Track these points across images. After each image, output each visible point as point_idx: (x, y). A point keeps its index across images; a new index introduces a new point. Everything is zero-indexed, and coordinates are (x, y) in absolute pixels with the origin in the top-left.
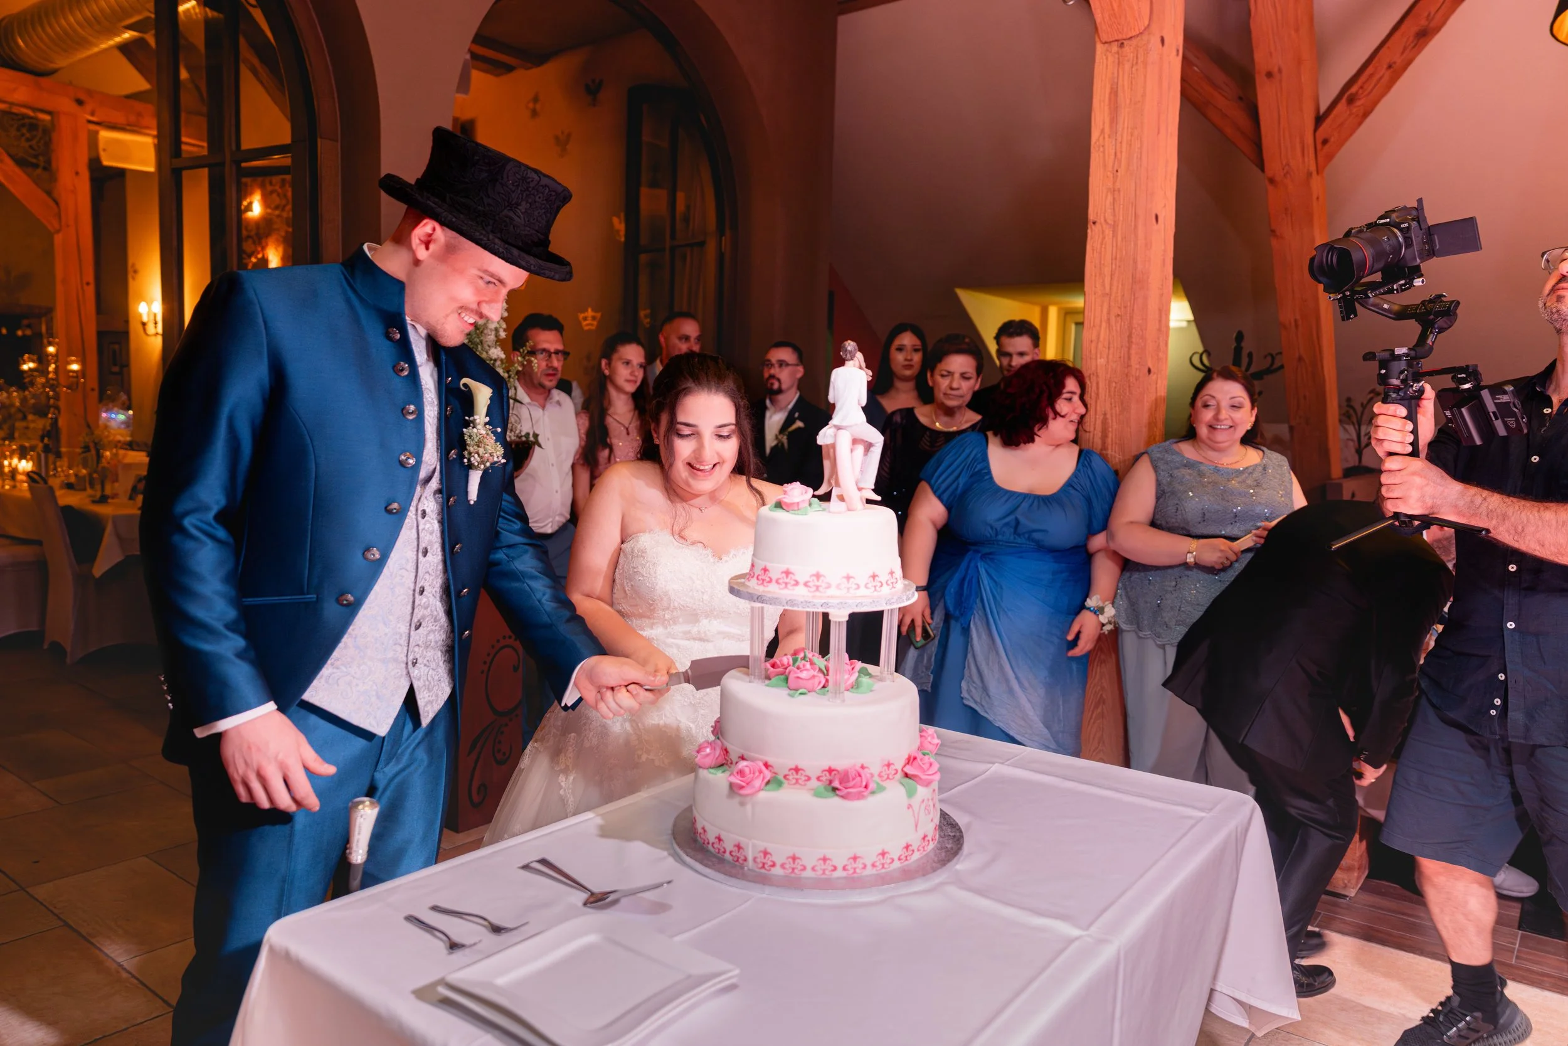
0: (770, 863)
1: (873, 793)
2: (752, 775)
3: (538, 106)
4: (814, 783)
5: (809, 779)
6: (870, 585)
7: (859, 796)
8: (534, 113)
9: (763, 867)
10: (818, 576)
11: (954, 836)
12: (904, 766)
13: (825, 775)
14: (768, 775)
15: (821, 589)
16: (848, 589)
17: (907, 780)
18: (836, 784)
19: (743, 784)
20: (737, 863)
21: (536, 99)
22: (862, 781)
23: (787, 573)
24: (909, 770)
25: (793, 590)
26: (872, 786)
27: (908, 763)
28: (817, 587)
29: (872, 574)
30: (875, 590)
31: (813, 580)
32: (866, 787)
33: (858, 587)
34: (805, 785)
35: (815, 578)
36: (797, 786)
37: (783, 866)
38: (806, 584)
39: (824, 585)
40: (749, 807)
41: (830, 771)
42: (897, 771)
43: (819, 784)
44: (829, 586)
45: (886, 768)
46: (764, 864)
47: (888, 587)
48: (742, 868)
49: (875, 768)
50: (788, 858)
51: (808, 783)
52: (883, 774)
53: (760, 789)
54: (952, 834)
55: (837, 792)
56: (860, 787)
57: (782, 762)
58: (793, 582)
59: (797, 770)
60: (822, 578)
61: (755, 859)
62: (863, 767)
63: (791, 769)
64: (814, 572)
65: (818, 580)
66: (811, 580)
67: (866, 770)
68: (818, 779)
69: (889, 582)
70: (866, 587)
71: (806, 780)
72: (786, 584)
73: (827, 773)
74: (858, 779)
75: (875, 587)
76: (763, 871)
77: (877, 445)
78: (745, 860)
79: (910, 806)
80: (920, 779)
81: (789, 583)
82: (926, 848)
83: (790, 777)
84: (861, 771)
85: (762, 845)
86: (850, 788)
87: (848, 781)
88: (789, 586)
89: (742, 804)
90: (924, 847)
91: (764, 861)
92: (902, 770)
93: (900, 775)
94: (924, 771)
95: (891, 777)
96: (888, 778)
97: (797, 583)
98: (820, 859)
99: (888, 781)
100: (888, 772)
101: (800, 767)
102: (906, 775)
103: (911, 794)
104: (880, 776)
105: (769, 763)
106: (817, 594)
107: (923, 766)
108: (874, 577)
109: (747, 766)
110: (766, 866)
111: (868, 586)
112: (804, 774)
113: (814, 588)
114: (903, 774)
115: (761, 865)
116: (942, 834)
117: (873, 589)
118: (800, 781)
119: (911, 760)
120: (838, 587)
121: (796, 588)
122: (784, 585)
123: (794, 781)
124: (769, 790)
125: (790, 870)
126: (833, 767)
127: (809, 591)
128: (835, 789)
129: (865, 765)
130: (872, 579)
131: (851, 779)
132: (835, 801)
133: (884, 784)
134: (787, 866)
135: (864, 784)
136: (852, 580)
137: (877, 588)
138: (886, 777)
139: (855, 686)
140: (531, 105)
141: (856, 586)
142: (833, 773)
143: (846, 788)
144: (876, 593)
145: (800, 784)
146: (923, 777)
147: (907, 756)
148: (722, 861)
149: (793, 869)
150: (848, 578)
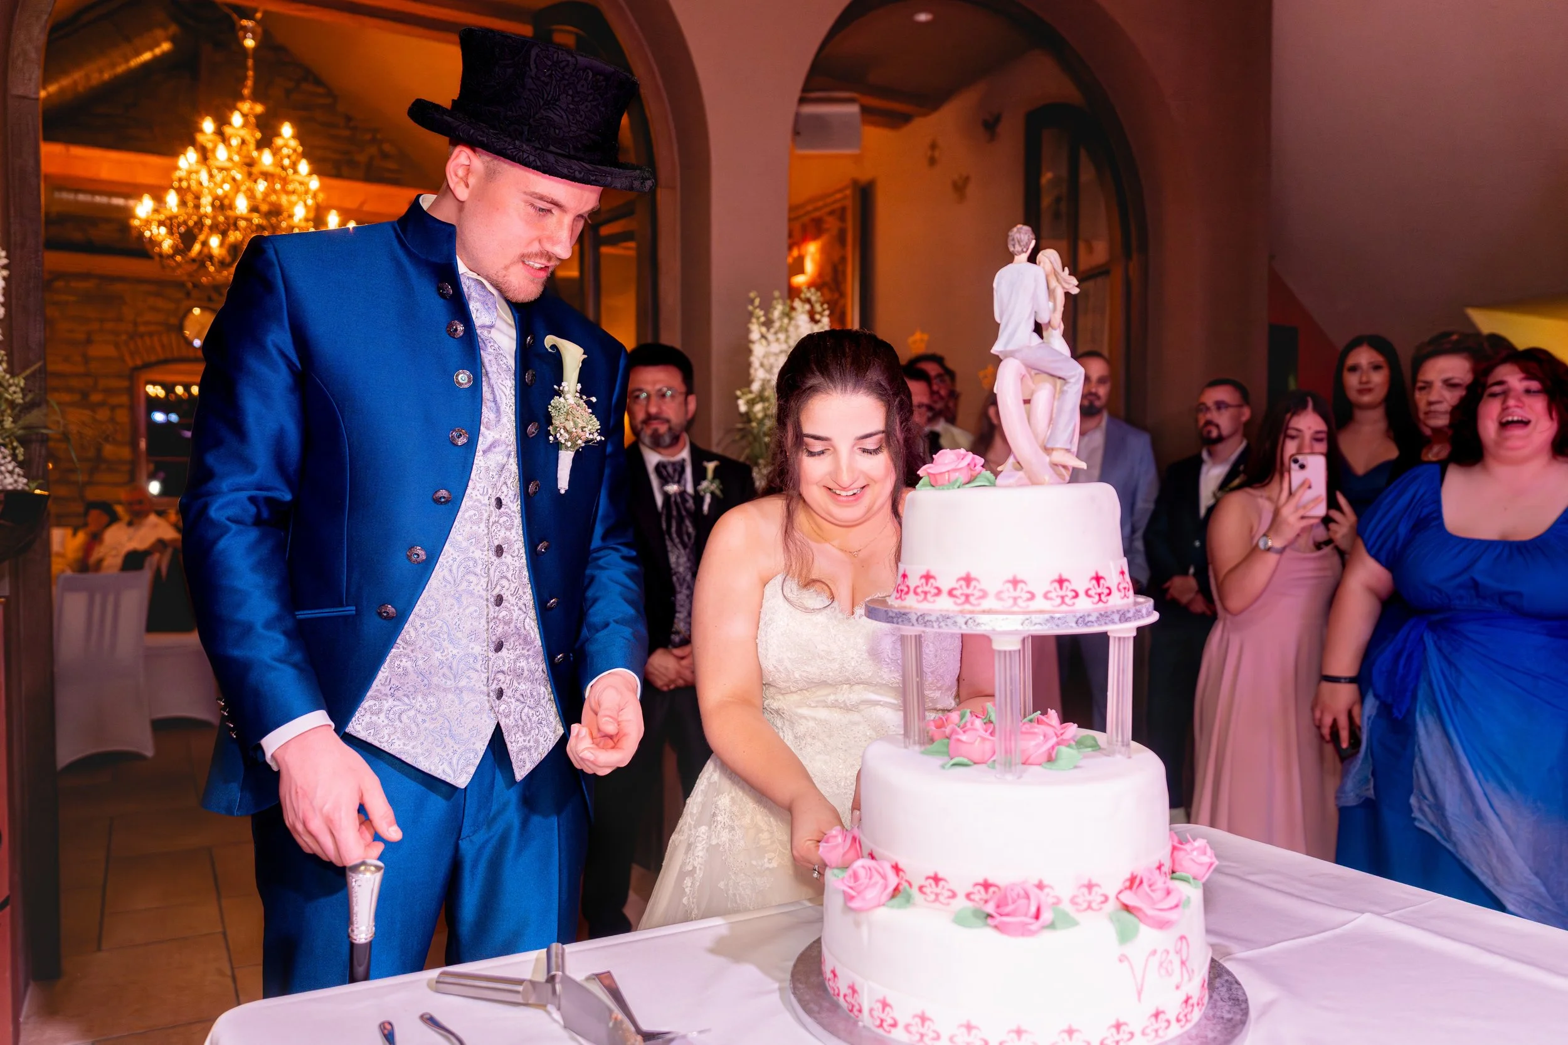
0: (890, 1021)
1: (1052, 926)
2: (867, 881)
3: (937, 154)
4: (960, 903)
5: (954, 895)
6: (1053, 595)
7: (1024, 931)
8: (932, 161)
9: (881, 1026)
10: (968, 580)
11: (1230, 1020)
12: (1120, 892)
13: (979, 892)
14: (893, 881)
15: (972, 599)
16: (1015, 599)
17: (1125, 914)
18: (990, 908)
19: (853, 893)
20: (851, 1014)
21: (933, 146)
22: (1029, 905)
23: (928, 577)
24: (1129, 898)
25: (934, 602)
26: (1046, 916)
27: (1131, 887)
28: (967, 596)
29: (1056, 577)
30: (1063, 602)
31: (961, 587)
32: (1037, 916)
33: (1033, 596)
34: (948, 904)
35: (963, 583)
36: (937, 905)
37: (907, 1027)
38: (951, 593)
39: (977, 594)
40: (864, 930)
41: (986, 885)
42: (1106, 899)
43: (969, 904)
44: (984, 595)
45: (1085, 891)
46: (882, 1021)
47: (1089, 600)
48: (855, 1023)
49: (1063, 887)
50: (915, 1016)
51: (953, 902)
52: (1079, 900)
53: (879, 905)
54: (1227, 1016)
55: (989, 921)
56: (1026, 915)
57: (917, 868)
58: (934, 591)
59: (936, 879)
60: (973, 583)
61: (871, 1010)
62: (1040, 886)
63: (928, 878)
64: (963, 574)
65: (968, 586)
66: (957, 586)
67: (1047, 890)
68: (968, 896)
69: (1091, 592)
70: (1046, 596)
71: (950, 897)
72: (926, 593)
73: (982, 889)
74: (1022, 902)
75: (1063, 598)
76: (880, 1031)
77: (1072, 380)
78: (860, 1011)
79: (1122, 958)
80: (1146, 915)
81: (930, 592)
82: (1161, 1033)
83: (927, 890)
84: (1034, 892)
85: (882, 991)
86: (1007, 915)
87: (1007, 905)
88: (929, 596)
89: (857, 924)
90: (1156, 1031)
91: (883, 1016)
92: (1117, 898)
93: (1112, 905)
94: (1153, 902)
95: (1094, 905)
96: (1089, 907)
97: (939, 592)
98: (961, 1026)
99: (1090, 913)
100: (1089, 898)
101: (940, 875)
102: (1127, 908)
103: (1125, 937)
104: (1073, 901)
105: (901, 866)
106: (967, 607)
107: (1153, 895)
108: (1061, 581)
109: (863, 867)
110: (885, 1025)
111: (1050, 595)
112: (947, 886)
113: (963, 598)
114: (1119, 905)
115: (878, 1022)
116: (1211, 1013)
117: (1059, 601)
118: (941, 898)
119: (1133, 882)
120: (999, 596)
121: (938, 599)
122: (922, 596)
123: (933, 897)
124: (892, 907)
125: (918, 1037)
126: (991, 880)
127: (956, 603)
128: (990, 916)
129: (1046, 882)
130: (1057, 585)
131: (1010, 901)
132: (987, 934)
133: (1078, 917)
134: (913, 1029)
135: (1033, 910)
136: (1020, 586)
137: (1067, 600)
138: (1085, 905)
139: (1050, 758)
140: (929, 153)
141: (1029, 596)
142: (991, 890)
143: (1001, 915)
144: (1064, 608)
145: (941, 902)
146: (1150, 912)
147: (1128, 876)
148: (836, 1006)
149: (922, 1036)
150: (1015, 582)
